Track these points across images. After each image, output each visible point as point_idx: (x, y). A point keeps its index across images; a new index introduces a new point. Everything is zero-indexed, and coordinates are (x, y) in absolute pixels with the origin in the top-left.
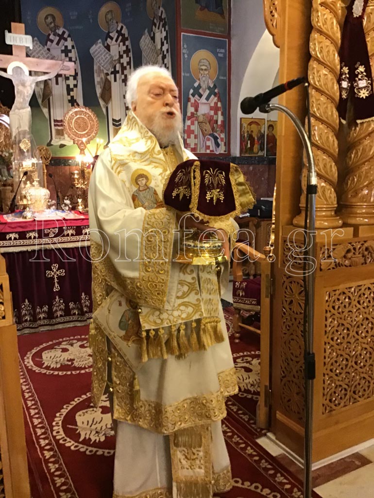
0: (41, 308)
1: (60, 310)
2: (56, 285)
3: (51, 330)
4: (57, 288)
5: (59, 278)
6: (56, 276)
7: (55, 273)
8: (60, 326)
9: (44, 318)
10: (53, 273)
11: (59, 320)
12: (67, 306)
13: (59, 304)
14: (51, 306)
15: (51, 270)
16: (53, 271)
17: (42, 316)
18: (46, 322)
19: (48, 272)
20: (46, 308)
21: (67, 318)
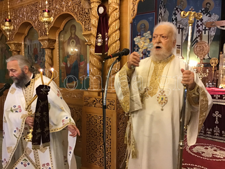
0: (209, 129)
1: (218, 133)
2: (217, 121)
3: (212, 140)
4: (217, 122)
5: (218, 118)
6: (217, 117)
7: (217, 115)
8: (217, 140)
9: (210, 134)
10: (215, 115)
11: (216, 137)
12: (221, 132)
13: (217, 130)
14: (213, 129)
15: (215, 113)
16: (216, 114)
17: (209, 133)
18: (211, 136)
19: (213, 114)
20: (211, 130)
21: (221, 138)
